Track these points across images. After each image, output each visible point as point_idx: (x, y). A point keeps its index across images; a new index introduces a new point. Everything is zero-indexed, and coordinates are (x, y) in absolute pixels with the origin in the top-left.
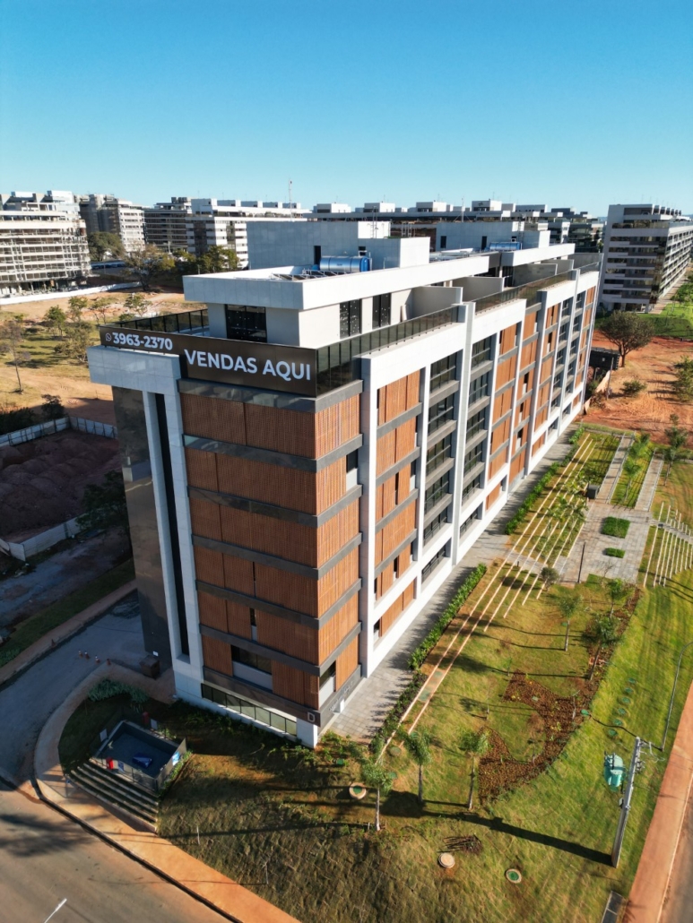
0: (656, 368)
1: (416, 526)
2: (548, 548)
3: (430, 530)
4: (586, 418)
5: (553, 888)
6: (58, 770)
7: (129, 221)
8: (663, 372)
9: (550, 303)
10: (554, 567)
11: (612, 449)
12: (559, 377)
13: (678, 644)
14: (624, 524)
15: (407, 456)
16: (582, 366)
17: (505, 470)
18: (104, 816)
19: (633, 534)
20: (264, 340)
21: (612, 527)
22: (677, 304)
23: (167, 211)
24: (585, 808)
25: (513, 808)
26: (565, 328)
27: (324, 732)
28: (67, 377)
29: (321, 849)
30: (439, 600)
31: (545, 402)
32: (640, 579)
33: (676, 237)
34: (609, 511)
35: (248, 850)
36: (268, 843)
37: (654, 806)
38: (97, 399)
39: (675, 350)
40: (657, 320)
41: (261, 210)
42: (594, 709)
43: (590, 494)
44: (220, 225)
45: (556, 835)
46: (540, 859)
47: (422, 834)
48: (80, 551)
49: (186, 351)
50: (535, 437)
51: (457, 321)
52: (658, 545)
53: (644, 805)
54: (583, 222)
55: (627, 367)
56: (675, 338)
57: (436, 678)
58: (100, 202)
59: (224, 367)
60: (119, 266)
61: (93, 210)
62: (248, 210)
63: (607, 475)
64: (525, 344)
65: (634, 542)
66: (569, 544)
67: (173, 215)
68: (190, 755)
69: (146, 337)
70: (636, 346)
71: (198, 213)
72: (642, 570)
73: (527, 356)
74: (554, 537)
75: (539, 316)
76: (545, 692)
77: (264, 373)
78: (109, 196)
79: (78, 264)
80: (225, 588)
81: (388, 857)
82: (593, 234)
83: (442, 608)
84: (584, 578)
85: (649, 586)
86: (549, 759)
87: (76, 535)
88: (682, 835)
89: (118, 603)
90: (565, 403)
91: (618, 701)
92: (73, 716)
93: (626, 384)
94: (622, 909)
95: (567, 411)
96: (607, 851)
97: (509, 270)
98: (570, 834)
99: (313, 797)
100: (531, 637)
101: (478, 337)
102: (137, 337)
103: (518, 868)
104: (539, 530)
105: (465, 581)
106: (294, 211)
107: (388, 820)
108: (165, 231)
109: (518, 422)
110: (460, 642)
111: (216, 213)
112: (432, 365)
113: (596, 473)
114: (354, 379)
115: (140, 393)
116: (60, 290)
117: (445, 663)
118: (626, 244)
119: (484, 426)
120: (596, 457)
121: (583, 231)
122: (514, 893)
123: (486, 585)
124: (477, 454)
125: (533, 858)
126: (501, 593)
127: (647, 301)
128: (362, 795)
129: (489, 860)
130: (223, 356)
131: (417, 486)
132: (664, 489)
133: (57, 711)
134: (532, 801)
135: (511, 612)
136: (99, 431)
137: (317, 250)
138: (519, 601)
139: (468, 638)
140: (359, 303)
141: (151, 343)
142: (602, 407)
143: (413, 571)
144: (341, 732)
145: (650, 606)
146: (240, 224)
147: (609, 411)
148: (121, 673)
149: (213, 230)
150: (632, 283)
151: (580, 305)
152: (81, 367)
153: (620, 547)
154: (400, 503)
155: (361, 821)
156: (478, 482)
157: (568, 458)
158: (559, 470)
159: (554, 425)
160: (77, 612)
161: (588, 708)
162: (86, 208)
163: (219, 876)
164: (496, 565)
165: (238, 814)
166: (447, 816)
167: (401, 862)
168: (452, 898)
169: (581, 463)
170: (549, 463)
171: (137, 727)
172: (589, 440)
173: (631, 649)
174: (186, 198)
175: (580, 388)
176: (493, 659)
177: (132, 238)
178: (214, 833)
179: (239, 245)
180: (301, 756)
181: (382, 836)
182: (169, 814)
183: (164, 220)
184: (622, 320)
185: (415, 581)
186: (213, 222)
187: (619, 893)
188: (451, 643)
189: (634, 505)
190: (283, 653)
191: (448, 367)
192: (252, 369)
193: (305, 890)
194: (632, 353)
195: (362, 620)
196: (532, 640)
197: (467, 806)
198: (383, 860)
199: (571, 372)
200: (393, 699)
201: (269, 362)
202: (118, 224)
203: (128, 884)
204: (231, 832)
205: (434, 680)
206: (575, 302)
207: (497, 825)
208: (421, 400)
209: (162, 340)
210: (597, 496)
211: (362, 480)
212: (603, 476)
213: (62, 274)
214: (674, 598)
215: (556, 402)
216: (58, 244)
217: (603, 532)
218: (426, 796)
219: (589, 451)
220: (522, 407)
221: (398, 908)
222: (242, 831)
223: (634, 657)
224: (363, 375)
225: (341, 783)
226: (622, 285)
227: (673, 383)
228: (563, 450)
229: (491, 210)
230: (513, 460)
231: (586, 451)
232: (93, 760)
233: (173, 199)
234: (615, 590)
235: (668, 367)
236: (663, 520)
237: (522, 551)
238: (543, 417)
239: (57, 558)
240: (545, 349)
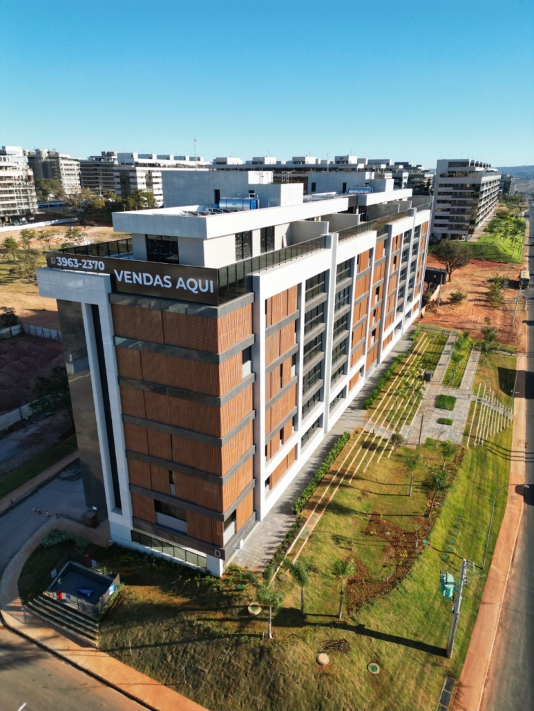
0: (474, 282)
1: (297, 404)
2: (395, 419)
3: (307, 407)
4: (423, 320)
5: (403, 676)
6: (18, 602)
7: (68, 170)
8: (479, 285)
9: (394, 233)
10: (400, 433)
11: (443, 343)
12: (402, 289)
13: (493, 488)
14: (452, 400)
15: (289, 350)
16: (419, 282)
17: (363, 361)
18: (55, 637)
19: (459, 407)
20: (177, 262)
21: (443, 402)
22: (488, 234)
23: (98, 163)
24: (427, 615)
25: (373, 617)
26: (406, 253)
27: (228, 564)
28: (20, 292)
29: (227, 654)
30: (314, 460)
31: (392, 309)
32: (464, 441)
33: (487, 183)
34: (441, 391)
35: (169, 658)
36: (185, 652)
37: (477, 611)
38: (44, 310)
39: (488, 269)
40: (474, 247)
41: (172, 162)
42: (432, 540)
43: (427, 378)
44: (141, 173)
45: (405, 636)
46: (393, 654)
47: (304, 639)
48: (32, 430)
49: (115, 271)
50: (385, 336)
51: (325, 247)
52: (477, 415)
53: (470, 611)
54: (418, 173)
55: (453, 282)
56: (487, 260)
57: (313, 520)
58: (45, 155)
59: (146, 283)
60: (61, 205)
61: (39, 161)
62: (162, 162)
63: (439, 362)
64: (376, 265)
65: (460, 413)
66: (412, 415)
67: (103, 166)
68: (123, 587)
69: (83, 261)
70: (459, 266)
71: (123, 164)
72: (466, 434)
73: (378, 274)
74: (400, 411)
75: (386, 243)
76: (395, 528)
77: (177, 287)
78: (51, 150)
79: (27, 204)
80: (149, 455)
81: (279, 659)
82: (426, 181)
83: (317, 466)
84: (423, 441)
85: (471, 446)
86: (399, 579)
87: (29, 417)
88: (498, 631)
89: (64, 469)
90: (407, 309)
91: (450, 533)
92: (29, 560)
93: (452, 295)
94: (454, 689)
95: (408, 315)
96: (443, 646)
97: (363, 209)
98: (416, 635)
99: (220, 615)
100: (384, 487)
101: (341, 259)
102: (76, 260)
103: (377, 662)
104: (389, 406)
105: (334, 445)
106: (198, 163)
107: (278, 630)
108: (97, 178)
109: (372, 324)
110: (331, 492)
111: (137, 164)
112: (307, 281)
113: (430, 362)
114: (247, 292)
115: (79, 304)
116: (13, 225)
117: (319, 508)
118: (450, 189)
119: (347, 327)
120: (431, 350)
121: (418, 179)
122: (374, 681)
123: (350, 448)
124: (342, 349)
125: (388, 654)
126: (361, 454)
127: (466, 232)
128: (257, 612)
129: (355, 657)
130: (145, 275)
131: (297, 374)
132: (481, 373)
133: (16, 556)
134: (387, 611)
135: (369, 468)
136: (47, 335)
137: (217, 193)
138: (375, 459)
139: (337, 489)
140: (250, 233)
141: (87, 265)
142: (435, 312)
143: (295, 438)
144: (241, 564)
145: (472, 461)
146: (157, 173)
147: (439, 315)
148: (67, 524)
149: (135, 177)
150: (455, 218)
151: (417, 235)
152: (31, 285)
153: (449, 417)
154: (284, 386)
155: (258, 632)
156: (342, 370)
157: (410, 351)
158: (403, 360)
159: (399, 326)
160: (30, 478)
161: (428, 539)
162: (33, 160)
163: (147, 679)
164: (357, 432)
165: (161, 630)
166: (323, 625)
167: (288, 662)
168: (328, 687)
169: (419, 354)
170: (396, 355)
171: (81, 566)
172: (425, 337)
173: (458, 493)
174: (113, 153)
175: (418, 298)
176: (356, 504)
177: (71, 183)
178: (143, 646)
179: (155, 189)
180: (210, 584)
181: (274, 642)
182: (107, 633)
183: (96, 170)
184: (448, 246)
185: (296, 446)
186: (135, 171)
187: (452, 677)
188: (324, 493)
189: (459, 385)
190: (195, 504)
191: (318, 283)
192: (168, 284)
193: (215, 688)
194: (456, 271)
195: (256, 477)
196: (385, 489)
197: (338, 617)
198: (274, 661)
199: (411, 286)
200: (280, 537)
201: (181, 279)
202: (59, 172)
203: (75, 689)
204: (156, 645)
205: (312, 522)
206: (413, 233)
207: (360, 630)
208: (299, 307)
209: (96, 262)
210: (432, 379)
211: (255, 370)
212: (436, 364)
213: (14, 212)
214: (489, 455)
215: (400, 309)
216: (11, 188)
217: (437, 406)
218: (307, 610)
219: (425, 345)
220: (375, 313)
221: (286, 697)
222: (165, 644)
223: (461, 499)
224: (254, 289)
225: (242, 604)
226: (448, 221)
227: (486, 294)
228: (406, 345)
229: (349, 163)
230: (368, 353)
231: (423, 345)
232: (46, 594)
233: (103, 153)
234: (447, 449)
235: (483, 282)
236: (481, 396)
237: (376, 422)
238: (391, 320)
239: (14, 435)
240: (391, 268)
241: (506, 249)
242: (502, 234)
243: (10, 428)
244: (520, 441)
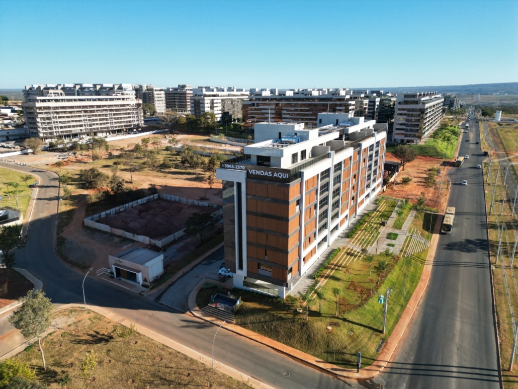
0: (419, 171)
1: (316, 227)
2: (365, 243)
3: (320, 230)
4: (384, 193)
5: (363, 336)
6: (197, 308)
7: (159, 97)
8: (422, 173)
9: (363, 147)
10: (367, 249)
11: (394, 206)
12: (369, 176)
13: (412, 275)
14: (396, 235)
15: (313, 203)
16: (381, 171)
17: (347, 212)
18: (216, 320)
19: (399, 238)
20: (269, 166)
21: (391, 236)
22: (432, 139)
23: (175, 92)
24: (374, 318)
26: (371, 156)
27: (287, 294)
28: (149, 176)
29: (289, 325)
30: (323, 259)
31: (363, 186)
32: (400, 254)
33: (431, 107)
34: (390, 230)
35: (265, 327)
36: (272, 324)
37: (398, 320)
38: (166, 186)
39: (429, 162)
40: (421, 148)
41: (226, 93)
43: (383, 224)
44: (207, 101)
45: (364, 324)
46: (358, 330)
47: (321, 321)
48: (181, 244)
49: (249, 170)
50: (359, 200)
51: (329, 158)
52: (409, 243)
53: (395, 320)
54: (387, 97)
55: (405, 171)
56: (430, 156)
57: (323, 282)
58: (145, 88)
59: (261, 174)
60: (155, 120)
61: (141, 92)
62: (220, 93)
63: (391, 216)
64: (353, 164)
65: (399, 242)
66: (373, 242)
67: (179, 94)
68: (242, 302)
70: (409, 161)
71: (196, 95)
72: (401, 251)
73: (355, 168)
74: (368, 239)
75: (359, 153)
76: (362, 287)
77: (274, 176)
78: (149, 85)
79: (138, 120)
80: (257, 243)
81: (311, 327)
82: (392, 103)
83: (324, 262)
84: (378, 253)
85: (403, 256)
86: (362, 304)
87: (178, 239)
88: (407, 327)
89: (202, 261)
90: (373, 186)
92: (198, 294)
93: (403, 179)
94: (384, 344)
95: (374, 190)
96: (381, 329)
97: (347, 135)
98: (369, 324)
99: (285, 312)
100: (357, 272)
101: (336, 162)
102: (233, 166)
103: (352, 331)
104: (362, 237)
105: (332, 253)
107: (310, 318)
108: (175, 101)
109: (352, 193)
110: (331, 272)
111: (205, 96)
112: (321, 173)
113: (386, 216)
114: (299, 177)
115: (233, 182)
116: (129, 134)
117: (326, 277)
118: (405, 112)
119: (339, 194)
120: (387, 210)
121: (387, 101)
122: (351, 337)
123: (340, 255)
124: (336, 205)
125: (356, 329)
126: (346, 257)
127: (417, 139)
128: (301, 311)
129: (342, 329)
130: (261, 171)
131: (316, 213)
132: (415, 223)
135: (350, 263)
136: (173, 199)
137: (280, 134)
138: (353, 260)
139: (334, 271)
140: (297, 153)
141: (237, 167)
142: (392, 188)
143: (315, 243)
144: (292, 295)
145: (403, 263)
147: (395, 191)
148: (210, 281)
149: (204, 104)
150: (409, 130)
151: (378, 146)
152: (154, 171)
153: (394, 243)
154: (311, 218)
155: (302, 318)
156: (336, 215)
157: (375, 210)
158: (370, 215)
159: (368, 196)
161: (377, 291)
162: (138, 91)
163: (257, 334)
164: (344, 248)
165: (261, 317)
166: (329, 317)
167: (315, 328)
168: (331, 337)
169: (380, 212)
170: (366, 212)
171: (223, 295)
172: (384, 203)
173: (394, 276)
174: (186, 85)
175: (380, 181)
176: (343, 277)
177: (160, 107)
178: (254, 323)
179: (216, 110)
180: (280, 301)
181: (309, 321)
182: (238, 318)
183: (174, 96)
184: (401, 149)
185: (315, 247)
186: (204, 100)
187: (384, 340)
188: (328, 272)
189: (401, 228)
190: (276, 263)
191: (326, 174)
192: (270, 175)
193: (285, 337)
194: (408, 164)
195: (300, 255)
196: (358, 272)
197: (335, 315)
198: (309, 327)
199: (375, 174)
201: (275, 173)
202: (153, 99)
203: (229, 336)
204: (259, 322)
205: (322, 282)
206: (375, 146)
207: (345, 320)
208: (318, 184)
209: (241, 165)
210: (386, 225)
211: (301, 209)
212: (389, 217)
213: (130, 125)
214: (413, 261)
215: (368, 186)
216: (129, 111)
217: (387, 238)
218: (322, 312)
219: (384, 207)
220: (353, 188)
221: (315, 340)
222: (263, 322)
223: (395, 278)
224: (302, 176)
225: (294, 308)
226: (404, 131)
227: (425, 178)
228: (373, 207)
229: (340, 95)
230: (350, 209)
231: (383, 207)
232: (209, 305)
233: (179, 86)
235: (425, 171)
236: (412, 234)
237: (355, 244)
238: (362, 192)
239: (173, 246)
240: (362, 165)
241: (443, 149)
242: (441, 139)
243: (170, 243)
244: (431, 256)
